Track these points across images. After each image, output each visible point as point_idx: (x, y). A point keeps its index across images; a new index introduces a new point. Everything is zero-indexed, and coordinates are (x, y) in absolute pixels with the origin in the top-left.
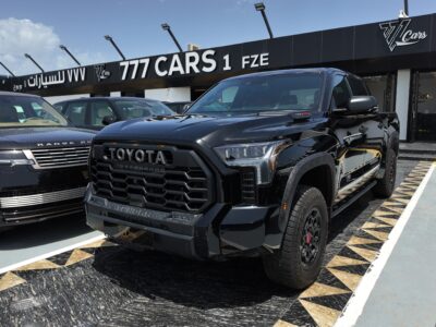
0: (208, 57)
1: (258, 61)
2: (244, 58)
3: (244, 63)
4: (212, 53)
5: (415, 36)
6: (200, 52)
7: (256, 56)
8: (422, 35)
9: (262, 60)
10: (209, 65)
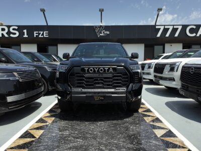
0: (13, 29)
1: (43, 34)
2: (35, 32)
3: (35, 35)
4: (16, 28)
5: (106, 33)
6: (9, 27)
7: (42, 32)
8: (108, 33)
9: (45, 34)
10: (15, 34)
